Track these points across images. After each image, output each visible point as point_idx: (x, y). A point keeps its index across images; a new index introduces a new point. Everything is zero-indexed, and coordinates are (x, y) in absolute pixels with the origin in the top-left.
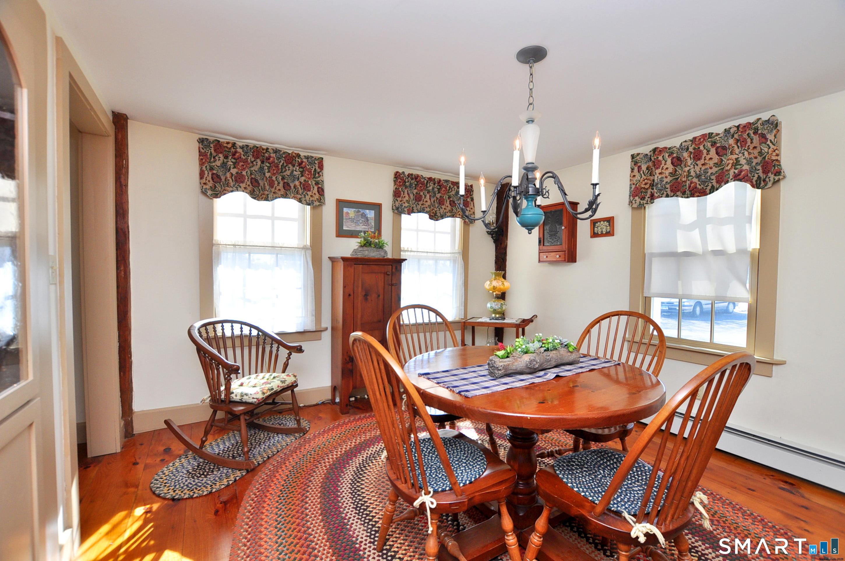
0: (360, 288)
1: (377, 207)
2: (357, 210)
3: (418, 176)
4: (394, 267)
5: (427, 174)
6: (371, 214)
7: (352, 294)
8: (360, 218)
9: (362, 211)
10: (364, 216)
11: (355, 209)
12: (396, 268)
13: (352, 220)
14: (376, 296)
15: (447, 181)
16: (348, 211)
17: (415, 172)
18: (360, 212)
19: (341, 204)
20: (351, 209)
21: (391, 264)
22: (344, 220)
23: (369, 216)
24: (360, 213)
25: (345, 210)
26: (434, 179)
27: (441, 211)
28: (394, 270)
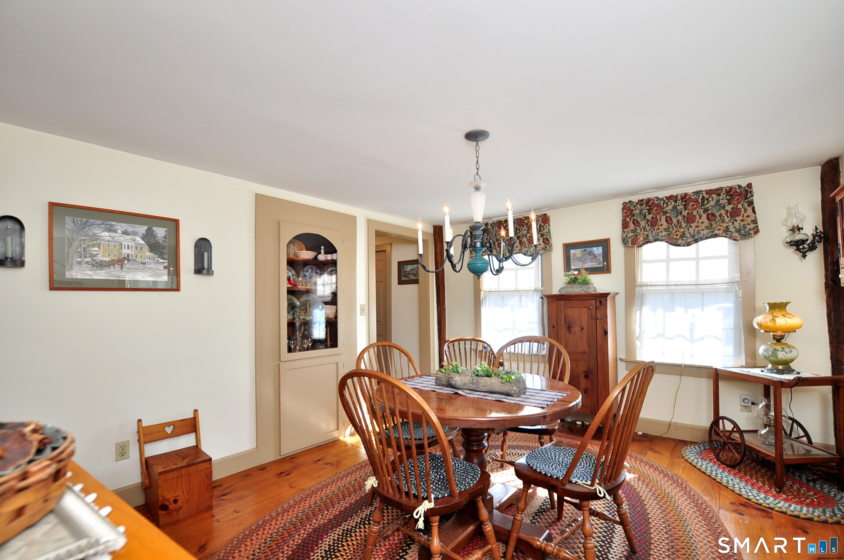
0: (563, 321)
1: (605, 244)
2: (583, 249)
3: (649, 200)
4: (598, 302)
5: (663, 194)
6: (598, 251)
7: (555, 325)
8: (587, 256)
9: (589, 249)
10: (591, 253)
11: (581, 249)
12: (601, 302)
13: (579, 259)
14: (580, 329)
15: (697, 193)
16: (575, 252)
17: (645, 197)
18: (587, 250)
19: (568, 247)
20: (578, 250)
21: (595, 298)
22: (571, 261)
23: (596, 253)
24: (587, 252)
25: (572, 251)
26: (676, 196)
27: (691, 230)
28: (598, 305)
